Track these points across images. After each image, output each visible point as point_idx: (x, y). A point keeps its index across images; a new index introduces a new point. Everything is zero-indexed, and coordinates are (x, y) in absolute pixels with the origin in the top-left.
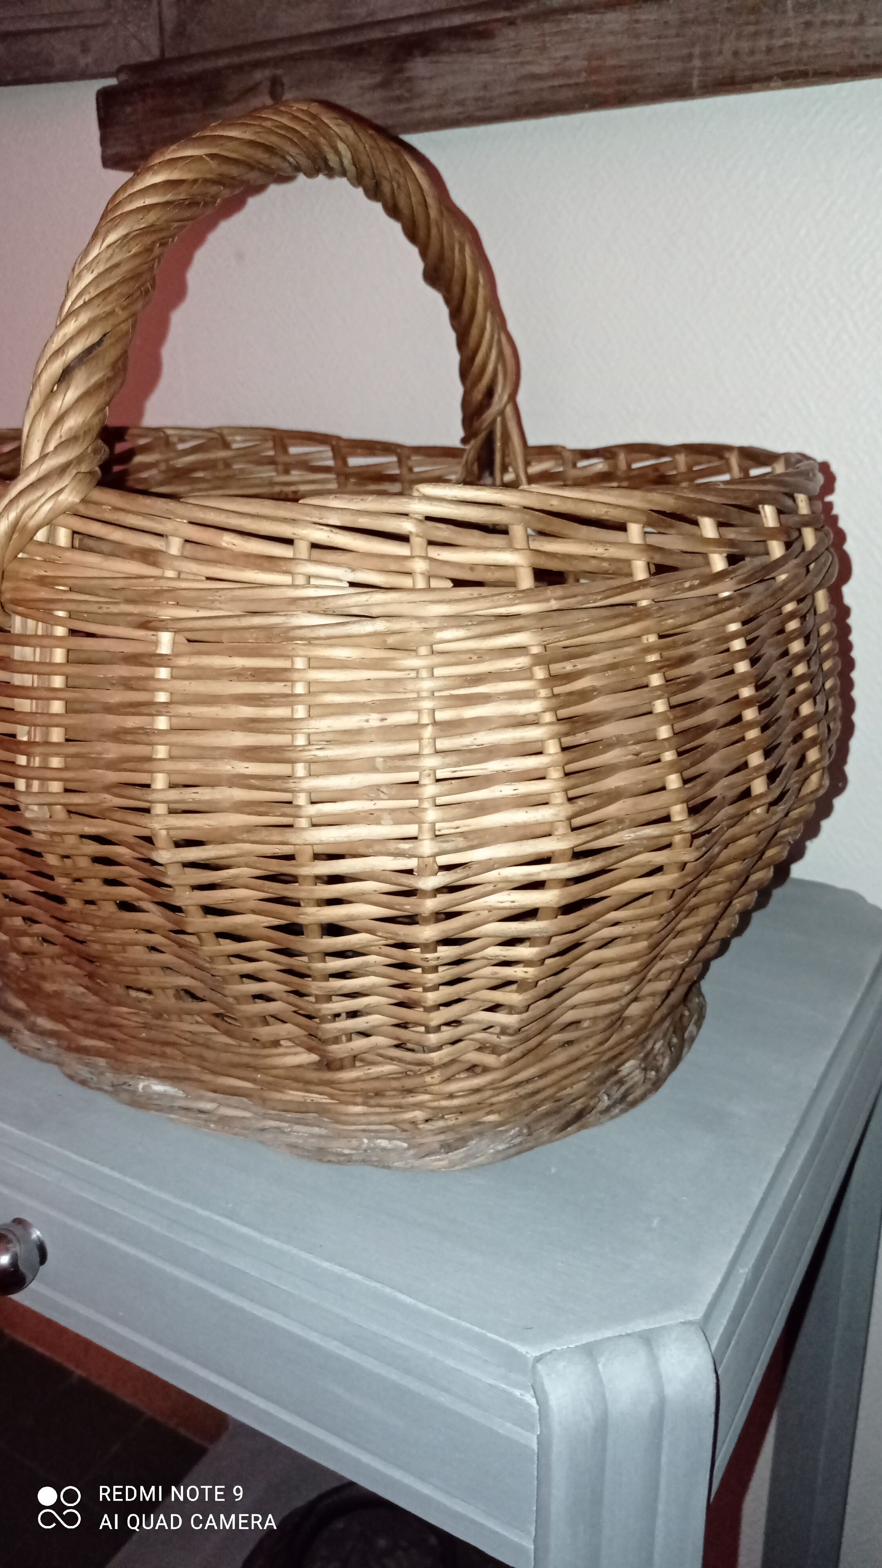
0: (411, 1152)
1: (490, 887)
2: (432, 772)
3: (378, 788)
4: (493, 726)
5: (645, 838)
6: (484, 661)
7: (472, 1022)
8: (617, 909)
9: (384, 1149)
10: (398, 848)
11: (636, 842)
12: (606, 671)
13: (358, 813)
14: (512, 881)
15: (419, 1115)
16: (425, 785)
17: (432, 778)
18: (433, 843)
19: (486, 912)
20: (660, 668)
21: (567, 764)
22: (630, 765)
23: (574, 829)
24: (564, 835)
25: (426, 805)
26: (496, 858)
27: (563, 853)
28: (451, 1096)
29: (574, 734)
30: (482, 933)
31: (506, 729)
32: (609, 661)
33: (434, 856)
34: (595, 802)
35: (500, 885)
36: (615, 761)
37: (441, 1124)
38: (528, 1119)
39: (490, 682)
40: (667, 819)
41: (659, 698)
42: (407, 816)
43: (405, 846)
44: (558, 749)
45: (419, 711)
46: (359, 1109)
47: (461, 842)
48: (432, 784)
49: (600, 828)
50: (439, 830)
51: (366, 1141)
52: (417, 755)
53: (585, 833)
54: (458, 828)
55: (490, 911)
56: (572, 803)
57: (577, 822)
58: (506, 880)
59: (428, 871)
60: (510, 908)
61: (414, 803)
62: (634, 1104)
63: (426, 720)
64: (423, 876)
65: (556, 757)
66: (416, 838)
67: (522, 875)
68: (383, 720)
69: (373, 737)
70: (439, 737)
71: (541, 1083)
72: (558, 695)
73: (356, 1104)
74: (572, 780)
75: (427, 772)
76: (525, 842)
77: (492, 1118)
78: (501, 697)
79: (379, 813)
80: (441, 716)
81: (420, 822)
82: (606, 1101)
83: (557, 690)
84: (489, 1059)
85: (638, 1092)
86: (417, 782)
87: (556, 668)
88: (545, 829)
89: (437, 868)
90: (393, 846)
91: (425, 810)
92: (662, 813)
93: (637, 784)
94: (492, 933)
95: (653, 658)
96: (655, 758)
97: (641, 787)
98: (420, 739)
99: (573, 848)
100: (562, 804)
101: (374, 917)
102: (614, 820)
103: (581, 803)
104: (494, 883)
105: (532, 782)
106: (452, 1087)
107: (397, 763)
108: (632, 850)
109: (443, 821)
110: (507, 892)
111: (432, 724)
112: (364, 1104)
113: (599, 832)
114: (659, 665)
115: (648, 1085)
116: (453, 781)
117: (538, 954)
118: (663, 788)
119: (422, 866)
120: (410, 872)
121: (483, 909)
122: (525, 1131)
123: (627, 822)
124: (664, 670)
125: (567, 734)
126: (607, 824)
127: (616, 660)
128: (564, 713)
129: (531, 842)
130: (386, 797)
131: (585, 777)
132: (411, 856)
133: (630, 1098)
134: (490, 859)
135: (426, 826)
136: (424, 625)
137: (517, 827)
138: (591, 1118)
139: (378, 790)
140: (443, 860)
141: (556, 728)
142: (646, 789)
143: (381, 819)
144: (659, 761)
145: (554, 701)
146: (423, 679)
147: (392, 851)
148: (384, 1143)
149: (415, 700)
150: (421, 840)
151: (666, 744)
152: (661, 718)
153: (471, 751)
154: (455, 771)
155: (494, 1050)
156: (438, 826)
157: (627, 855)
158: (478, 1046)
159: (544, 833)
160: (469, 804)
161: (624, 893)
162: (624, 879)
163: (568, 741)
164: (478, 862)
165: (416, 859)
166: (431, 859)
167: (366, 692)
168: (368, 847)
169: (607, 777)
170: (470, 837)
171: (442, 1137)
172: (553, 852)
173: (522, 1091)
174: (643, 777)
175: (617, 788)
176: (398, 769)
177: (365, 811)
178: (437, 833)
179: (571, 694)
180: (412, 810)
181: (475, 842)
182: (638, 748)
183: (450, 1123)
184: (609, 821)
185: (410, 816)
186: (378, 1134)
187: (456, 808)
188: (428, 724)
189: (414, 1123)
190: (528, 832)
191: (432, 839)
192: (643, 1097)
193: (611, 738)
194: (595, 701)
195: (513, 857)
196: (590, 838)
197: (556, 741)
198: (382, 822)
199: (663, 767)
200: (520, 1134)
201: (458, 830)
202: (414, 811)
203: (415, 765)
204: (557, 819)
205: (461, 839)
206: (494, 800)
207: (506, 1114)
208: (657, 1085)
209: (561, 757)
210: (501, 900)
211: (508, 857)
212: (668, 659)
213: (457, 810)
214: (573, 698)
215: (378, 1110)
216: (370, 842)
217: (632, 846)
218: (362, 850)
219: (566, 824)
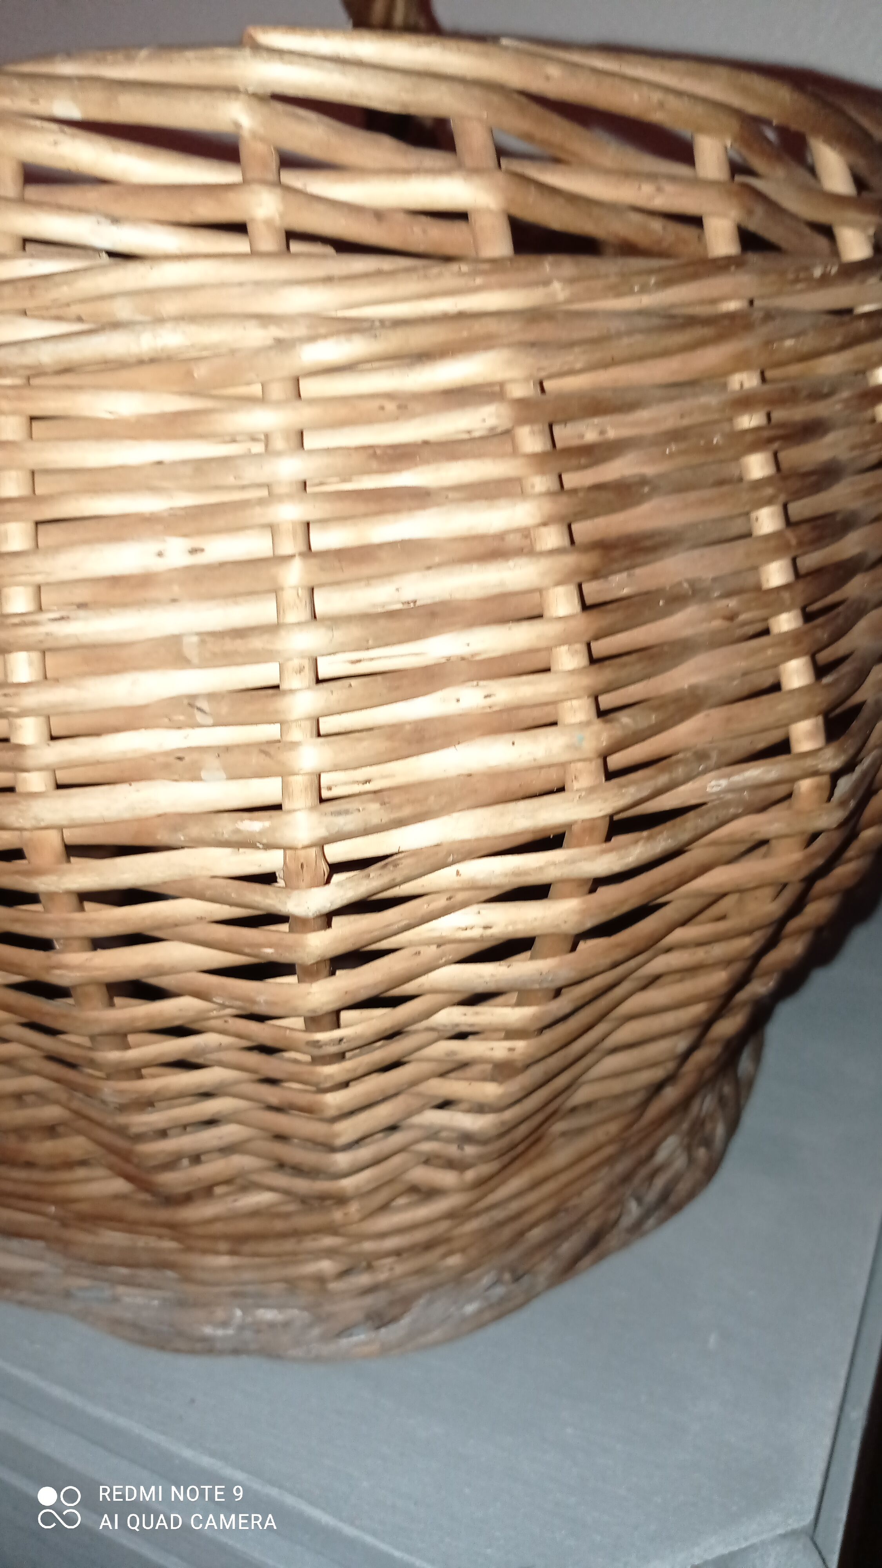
0: (316, 1332)
1: (441, 902)
2: (306, 663)
3: (190, 702)
4: (437, 559)
5: (742, 789)
6: (413, 416)
7: (412, 1127)
8: (684, 923)
9: (272, 1325)
10: (238, 831)
11: (730, 796)
12: (668, 442)
13: (152, 756)
14: (485, 888)
15: (326, 1266)
16: (292, 691)
17: (308, 677)
18: (314, 817)
19: (433, 948)
20: (770, 440)
21: (597, 638)
22: (716, 642)
23: (610, 775)
24: (591, 790)
25: (296, 734)
26: (453, 843)
27: (589, 825)
28: (383, 1235)
29: (605, 576)
30: (427, 986)
31: (466, 567)
32: (670, 424)
33: (321, 845)
34: (653, 718)
35: (460, 897)
36: (688, 632)
37: (364, 1279)
38: (512, 1255)
39: (426, 462)
40: (782, 748)
41: (769, 502)
42: (256, 760)
43: (253, 825)
44: (575, 607)
45: (273, 528)
46: (224, 1260)
47: (374, 813)
48: (309, 688)
49: (662, 771)
50: (330, 788)
51: (238, 1313)
52: (273, 629)
53: (634, 782)
54: (368, 781)
55: (439, 946)
56: (606, 722)
57: (616, 761)
58: (473, 886)
59: (307, 877)
60: (482, 939)
61: (272, 731)
62: (677, 1208)
63: (288, 546)
64: (297, 888)
65: (573, 624)
66: (278, 807)
67: (506, 875)
68: (194, 551)
69: (176, 589)
70: (322, 585)
71: (531, 1198)
72: (574, 491)
73: (217, 1253)
74: (606, 674)
75: (296, 663)
76: (511, 806)
77: (455, 1261)
78: (451, 495)
79: (195, 756)
80: (321, 540)
81: (285, 774)
82: (634, 1209)
83: (571, 480)
84: (447, 1178)
85: (683, 1188)
86: (277, 687)
87: (565, 434)
88: (552, 778)
89: (325, 869)
90: (227, 826)
91: (294, 745)
92: (774, 737)
93: (731, 678)
94: (445, 986)
95: (748, 421)
96: (759, 627)
97: (736, 687)
98: (276, 591)
99: (611, 816)
100: (588, 723)
101: (205, 968)
102: (689, 754)
103: (625, 719)
104: (450, 892)
105: (524, 678)
106: (385, 1222)
107: (230, 645)
108: (722, 814)
109: (336, 768)
110: (475, 908)
111: (302, 555)
112: (233, 1253)
113: (663, 779)
114: (766, 434)
115: (698, 1174)
116: (354, 682)
117: (535, 1017)
118: (776, 687)
119: (293, 866)
120: (268, 879)
121: (428, 943)
122: (507, 1276)
123: (714, 756)
124: (776, 445)
125: (596, 575)
126: (679, 762)
127: (686, 422)
128: (583, 529)
129: (523, 805)
130: (209, 720)
131: (634, 667)
132: (268, 847)
133: (673, 1199)
134: (437, 845)
135: (299, 782)
136: (275, 332)
137: (493, 775)
138: (612, 1239)
139: (191, 705)
140: (337, 852)
141: (570, 560)
142: (746, 690)
143: (200, 769)
144: (766, 632)
145: (564, 499)
146: (279, 454)
147: (226, 836)
148: (268, 1315)
149: (261, 502)
150: (290, 812)
151: (786, 595)
152: (773, 543)
153: (391, 615)
154: (359, 661)
155: (451, 1164)
156: (325, 779)
157: (714, 822)
158: (423, 1159)
159: (548, 787)
160: (393, 730)
161: (698, 894)
162: (704, 869)
163: (594, 590)
164: (415, 853)
165: (281, 852)
166: (313, 852)
167: (153, 490)
168: (175, 828)
169: (675, 665)
170: (396, 800)
171: (369, 1301)
172: (570, 825)
173: (499, 1214)
174: (742, 664)
175: (693, 689)
176: (228, 659)
177: (167, 754)
178: (325, 794)
179: (599, 487)
180: (266, 748)
181: (406, 812)
182: (732, 603)
183: (382, 1276)
184: (680, 756)
185: (263, 760)
186: (261, 1300)
187: (360, 740)
188: (291, 557)
189: (321, 1280)
190: (515, 785)
191: (312, 808)
192: (692, 1195)
193: (680, 584)
194: (645, 508)
195: (487, 838)
196: (645, 793)
197: (572, 590)
198: (203, 774)
199: (773, 645)
200: (498, 1282)
201: (368, 787)
202: (272, 750)
203: (269, 647)
204: (577, 756)
205: (374, 806)
206: (444, 720)
207: (473, 1252)
208: (711, 1170)
209: (584, 624)
210: (463, 925)
211: (477, 840)
212: (782, 425)
213: (365, 744)
214: (604, 496)
215: (257, 1260)
216: (182, 819)
217: (726, 804)
218: (162, 837)
219: (598, 763)
